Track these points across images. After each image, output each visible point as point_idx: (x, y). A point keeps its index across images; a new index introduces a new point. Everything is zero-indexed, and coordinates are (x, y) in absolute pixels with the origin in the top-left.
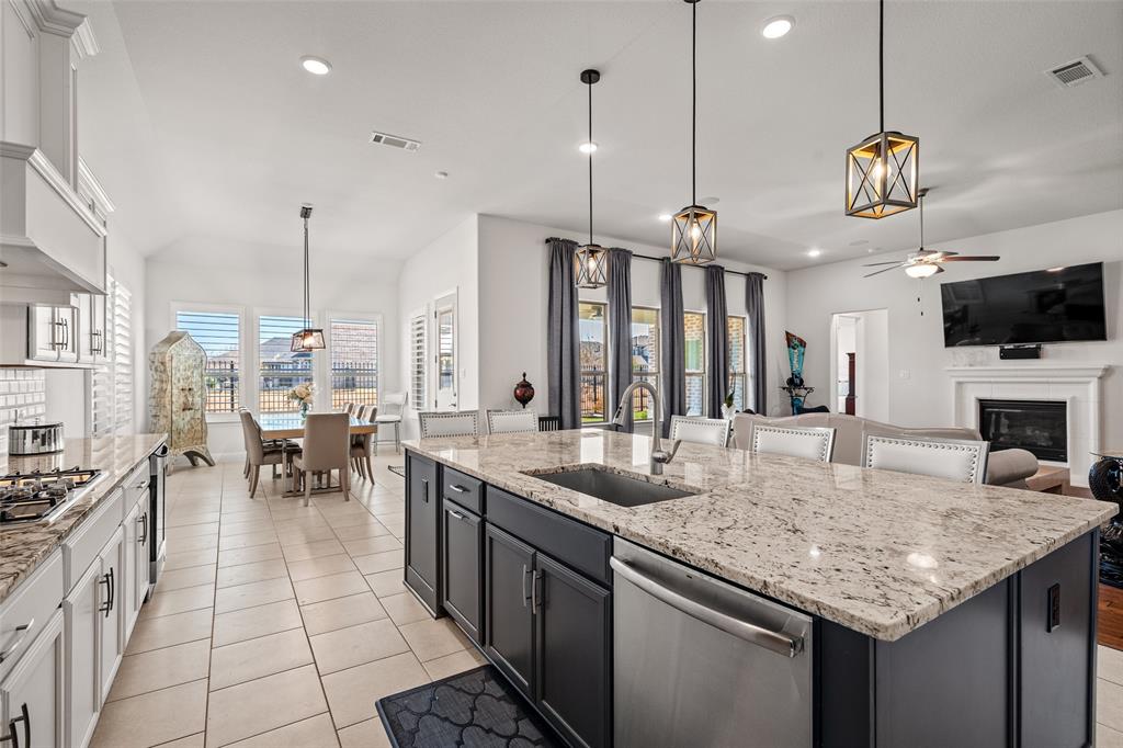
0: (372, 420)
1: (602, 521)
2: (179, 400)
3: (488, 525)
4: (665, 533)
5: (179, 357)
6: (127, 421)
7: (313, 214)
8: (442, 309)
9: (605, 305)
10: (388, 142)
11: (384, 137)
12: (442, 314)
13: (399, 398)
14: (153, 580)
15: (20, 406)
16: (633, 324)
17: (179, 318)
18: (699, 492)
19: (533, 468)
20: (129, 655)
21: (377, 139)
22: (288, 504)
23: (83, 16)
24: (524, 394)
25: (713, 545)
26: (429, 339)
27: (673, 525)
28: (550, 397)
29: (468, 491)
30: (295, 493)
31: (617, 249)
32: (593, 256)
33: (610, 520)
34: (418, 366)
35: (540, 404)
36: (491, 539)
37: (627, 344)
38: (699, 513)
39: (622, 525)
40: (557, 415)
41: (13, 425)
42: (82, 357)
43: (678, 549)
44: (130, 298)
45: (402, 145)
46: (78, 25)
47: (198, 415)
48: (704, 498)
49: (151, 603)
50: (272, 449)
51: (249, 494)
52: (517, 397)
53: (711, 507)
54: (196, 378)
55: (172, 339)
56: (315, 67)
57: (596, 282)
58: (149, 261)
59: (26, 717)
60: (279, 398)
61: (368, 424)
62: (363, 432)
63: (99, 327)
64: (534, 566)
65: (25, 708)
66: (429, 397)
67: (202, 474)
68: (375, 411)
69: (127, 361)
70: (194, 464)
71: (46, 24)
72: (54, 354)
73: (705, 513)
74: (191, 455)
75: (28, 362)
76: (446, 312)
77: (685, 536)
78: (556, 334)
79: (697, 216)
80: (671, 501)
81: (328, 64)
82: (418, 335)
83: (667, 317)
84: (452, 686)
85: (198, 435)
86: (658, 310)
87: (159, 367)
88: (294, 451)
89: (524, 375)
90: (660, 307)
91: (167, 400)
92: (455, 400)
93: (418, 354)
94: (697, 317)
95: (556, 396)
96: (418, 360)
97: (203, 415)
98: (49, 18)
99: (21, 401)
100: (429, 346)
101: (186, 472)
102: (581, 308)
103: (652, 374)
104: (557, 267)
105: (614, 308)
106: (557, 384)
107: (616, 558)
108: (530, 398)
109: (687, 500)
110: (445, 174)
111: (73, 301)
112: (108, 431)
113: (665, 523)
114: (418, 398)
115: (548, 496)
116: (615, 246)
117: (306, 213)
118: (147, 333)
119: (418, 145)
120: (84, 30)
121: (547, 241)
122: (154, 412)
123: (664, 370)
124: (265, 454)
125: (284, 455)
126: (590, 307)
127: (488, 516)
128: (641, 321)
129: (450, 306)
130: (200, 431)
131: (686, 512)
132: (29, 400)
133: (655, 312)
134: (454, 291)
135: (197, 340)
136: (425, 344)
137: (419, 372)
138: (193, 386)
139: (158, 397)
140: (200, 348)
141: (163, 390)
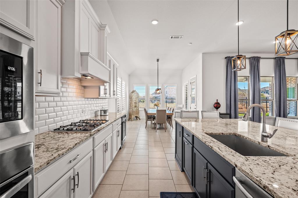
0: (173, 112)
1: (230, 160)
2: (134, 105)
3: (194, 148)
4: (261, 175)
5: (134, 96)
6: (125, 109)
7: (159, 60)
8: (192, 82)
9: (249, 76)
10: (175, 38)
11: (173, 36)
12: (192, 83)
13: (181, 106)
14: (122, 145)
15: (103, 106)
16: (261, 83)
17: (135, 87)
18: (287, 155)
19: (210, 132)
20: (114, 161)
21: (172, 38)
22: (153, 131)
23: (106, 25)
24: (217, 106)
25: (290, 190)
26: (189, 90)
27: (266, 171)
28: (226, 107)
29: (190, 136)
30: (155, 128)
31: (254, 57)
32: (239, 59)
33: (233, 161)
34: (186, 98)
35: (223, 109)
36: (195, 153)
37: (258, 90)
38: (284, 167)
39: (239, 165)
40: (229, 113)
41: (101, 109)
42: (111, 96)
43: (267, 187)
44: (125, 84)
45: (178, 38)
46: (106, 27)
48: (290, 159)
49: (122, 150)
50: (150, 117)
51: (145, 127)
52: (214, 107)
53: (293, 165)
54: (137, 100)
55: (133, 92)
56: (155, 23)
57: (241, 68)
58: (129, 75)
59: (78, 175)
60: (152, 105)
61: (172, 113)
62: (171, 115)
63: (115, 90)
64: (207, 168)
65: (78, 173)
66: (189, 106)
67: (138, 122)
68: (173, 109)
69: (124, 97)
70: (137, 119)
71: (101, 28)
72: (105, 96)
73: (288, 168)
74: (136, 117)
75: (99, 97)
76: (194, 82)
77: (272, 180)
78: (229, 87)
79: (289, 34)
80: (269, 157)
81: (157, 21)
82: (186, 89)
83: (278, 79)
84: (182, 196)
85: (137, 113)
86: (273, 77)
87: (131, 98)
88: (154, 118)
89: (217, 100)
90: (274, 76)
91: (132, 105)
92: (195, 107)
93: (186, 94)
94: (294, 78)
95: (229, 107)
96: (186, 96)
97: (138, 108)
98: (101, 27)
99: (103, 105)
100: (189, 92)
101: (135, 121)
102: (239, 78)
103: (270, 100)
104: (229, 66)
105: (253, 77)
106: (229, 103)
107: (236, 178)
108: (219, 107)
109: (278, 158)
110: (191, 43)
111: (105, 84)
112: (121, 111)
113: (262, 169)
114: (186, 106)
115: (211, 144)
116: (253, 56)
117: (158, 60)
118: (129, 91)
119: (183, 36)
120: (107, 27)
121: (226, 58)
122: (130, 107)
123: (276, 98)
124: (148, 118)
125: (152, 118)
126: (243, 78)
127: (194, 146)
128: (265, 81)
129: (194, 81)
130: (138, 112)
131: (277, 165)
132: (105, 105)
133: (271, 78)
134: (196, 76)
135: (137, 92)
136: (188, 92)
137: (186, 99)
138: (137, 102)
139: (130, 104)
140: (138, 94)
141: (131, 103)
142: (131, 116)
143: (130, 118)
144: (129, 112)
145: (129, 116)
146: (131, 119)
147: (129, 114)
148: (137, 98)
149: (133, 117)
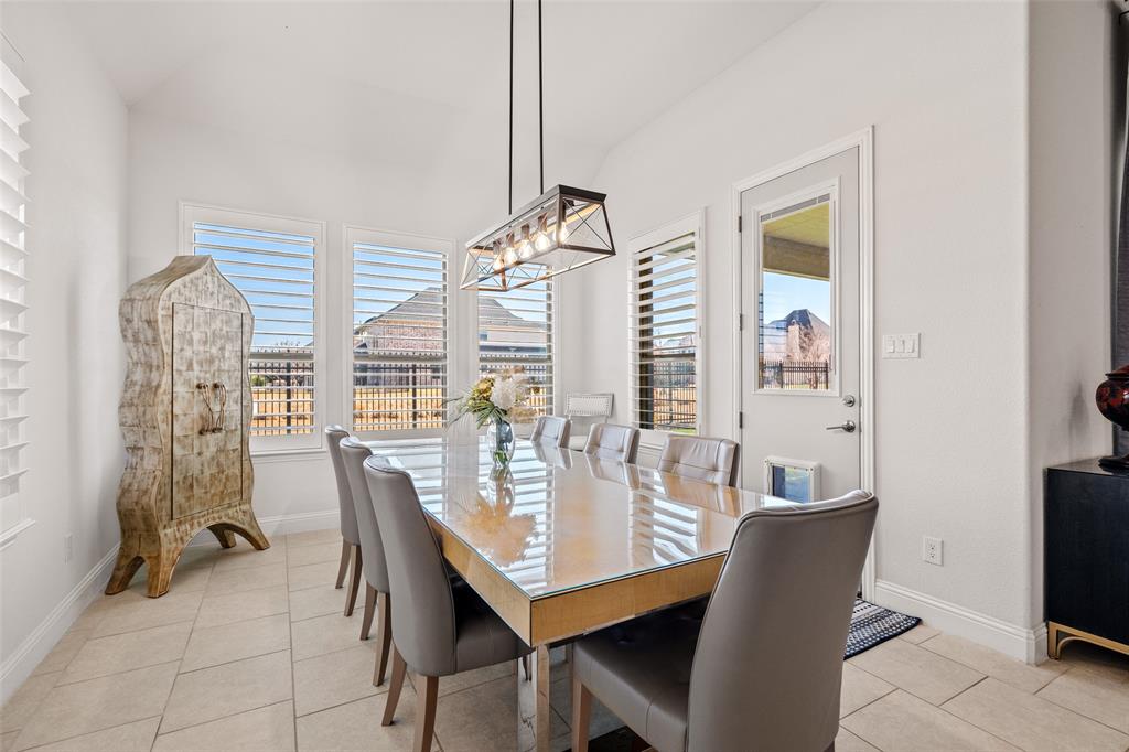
2: (189, 410)
5: (191, 311)
13: (598, 405)
47: (234, 443)
54: (230, 361)
55: (177, 270)
70: (226, 544)
74: (222, 531)
85: (234, 486)
87: (142, 332)
91: (160, 412)
97: (244, 442)
122: (131, 439)
130: (238, 476)
138: (223, 380)
139: (138, 402)
140: (239, 298)
141: (151, 388)
142: (156, 540)
143: (138, 561)
144: (125, 491)
145: (127, 531)
146: (154, 574)
147: (125, 516)
148: (228, 338)
149: (183, 536)
